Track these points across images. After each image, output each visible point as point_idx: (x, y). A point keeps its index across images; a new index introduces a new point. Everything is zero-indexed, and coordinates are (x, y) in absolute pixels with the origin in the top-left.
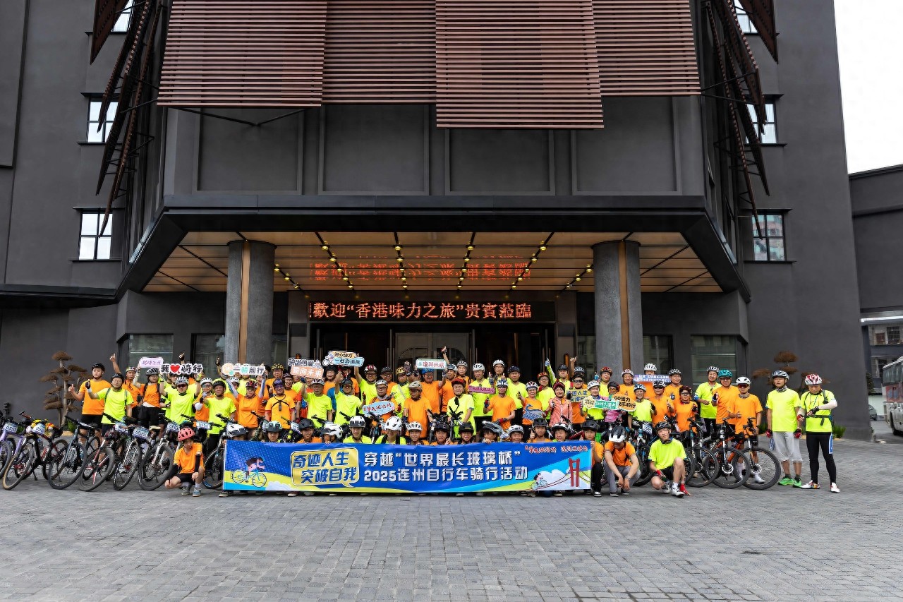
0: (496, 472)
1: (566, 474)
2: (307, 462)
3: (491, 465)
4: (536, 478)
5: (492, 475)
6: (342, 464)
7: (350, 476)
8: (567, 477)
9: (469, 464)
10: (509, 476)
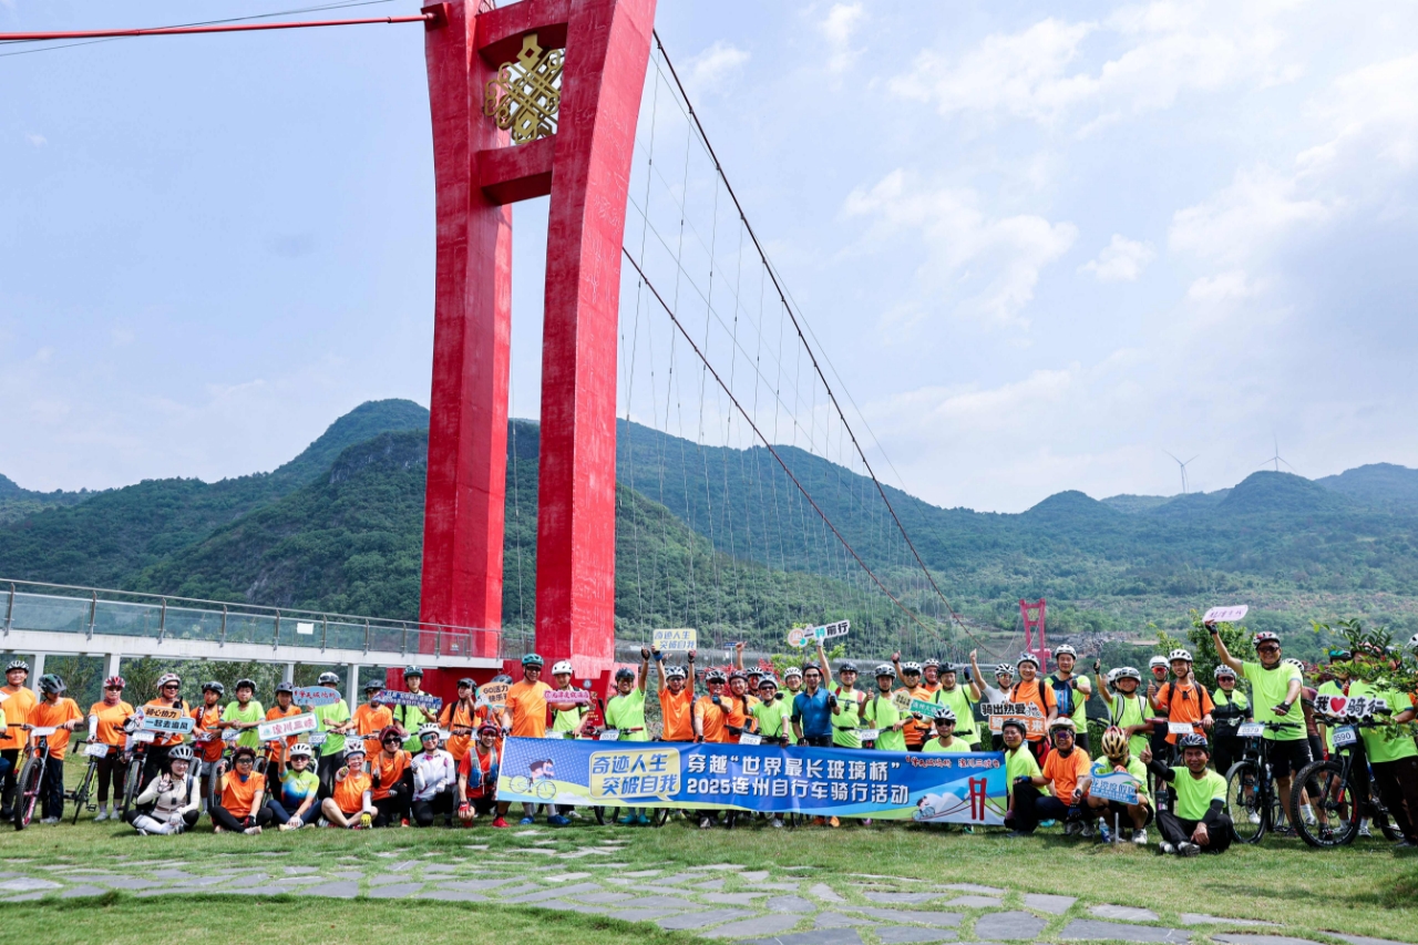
0: (865, 790)
1: (964, 800)
2: (611, 767)
3: (859, 780)
4: (919, 803)
5: (859, 794)
6: (658, 769)
7: (667, 786)
8: (965, 805)
9: (830, 776)
10: (881, 798)
